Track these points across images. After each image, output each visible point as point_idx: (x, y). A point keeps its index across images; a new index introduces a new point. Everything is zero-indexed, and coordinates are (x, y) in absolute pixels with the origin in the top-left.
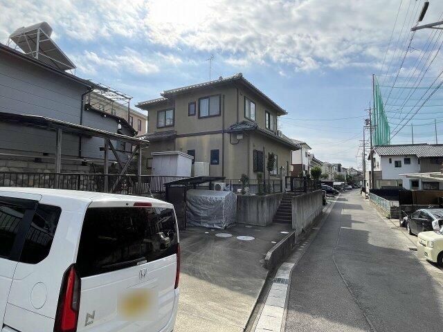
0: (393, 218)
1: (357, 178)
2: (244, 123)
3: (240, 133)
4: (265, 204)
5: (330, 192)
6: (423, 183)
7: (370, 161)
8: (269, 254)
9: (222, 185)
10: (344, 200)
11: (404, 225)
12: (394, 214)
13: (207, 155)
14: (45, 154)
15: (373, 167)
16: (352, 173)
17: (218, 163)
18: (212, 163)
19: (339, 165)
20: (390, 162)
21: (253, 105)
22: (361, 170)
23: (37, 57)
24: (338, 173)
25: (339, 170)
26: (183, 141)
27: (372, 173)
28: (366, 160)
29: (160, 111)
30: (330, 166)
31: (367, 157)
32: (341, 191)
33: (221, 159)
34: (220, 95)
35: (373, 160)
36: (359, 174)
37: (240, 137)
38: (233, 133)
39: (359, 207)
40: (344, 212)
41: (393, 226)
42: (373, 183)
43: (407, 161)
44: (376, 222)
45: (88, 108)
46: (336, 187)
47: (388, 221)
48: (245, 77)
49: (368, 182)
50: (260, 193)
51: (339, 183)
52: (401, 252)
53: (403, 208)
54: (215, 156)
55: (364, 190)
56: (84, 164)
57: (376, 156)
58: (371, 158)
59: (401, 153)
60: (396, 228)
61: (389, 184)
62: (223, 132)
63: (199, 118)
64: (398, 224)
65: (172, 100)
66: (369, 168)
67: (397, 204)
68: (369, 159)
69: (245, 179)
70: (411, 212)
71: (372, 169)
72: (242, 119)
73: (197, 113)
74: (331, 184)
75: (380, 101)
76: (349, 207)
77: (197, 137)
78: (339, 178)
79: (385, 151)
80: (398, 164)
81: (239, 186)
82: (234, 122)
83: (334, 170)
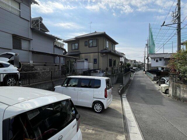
0: (154, 81)
1: (141, 66)
2: (105, 49)
3: (104, 53)
4: (114, 77)
5: (132, 71)
6: (166, 68)
7: (147, 60)
8: (120, 91)
9: (98, 71)
10: (137, 74)
11: (157, 83)
12: (155, 79)
13: (92, 61)
14: (46, 63)
15: (148, 62)
16: (140, 63)
17: (96, 63)
18: (94, 63)
19: (135, 61)
20: (154, 60)
21: (108, 42)
22: (143, 62)
23: (39, 30)
24: (134, 64)
25: (135, 63)
26: (83, 56)
27: (148, 64)
28: (146, 59)
29: (73, 44)
30: (131, 61)
31: (146, 58)
32: (136, 71)
33: (97, 62)
34: (97, 39)
35: (148, 59)
36: (143, 64)
37: (104, 54)
38: (102, 53)
39: (143, 77)
40: (138, 79)
41: (154, 83)
42: (148, 68)
43: (160, 60)
44: (149, 82)
45: (55, 46)
46: (134, 69)
47: (152, 82)
48: (106, 33)
49: (146, 67)
50: (112, 74)
51: (135, 68)
52: (156, 90)
53: (157, 77)
54: (95, 61)
55: (144, 70)
56: (56, 65)
57: (149, 58)
58: (147, 58)
59: (158, 57)
60: (155, 84)
61: (153, 68)
62: (98, 52)
63: (89, 47)
64: (156, 83)
65: (78, 40)
66: (146, 62)
67: (155, 76)
68: (147, 59)
69: (107, 69)
70: (160, 79)
71: (148, 63)
72: (105, 48)
73: (88, 45)
74: (132, 68)
75: (152, 35)
76: (140, 77)
77: (88, 54)
78: (135, 66)
79: (153, 56)
80: (157, 61)
81: (104, 71)
82: (102, 49)
83: (133, 62)
